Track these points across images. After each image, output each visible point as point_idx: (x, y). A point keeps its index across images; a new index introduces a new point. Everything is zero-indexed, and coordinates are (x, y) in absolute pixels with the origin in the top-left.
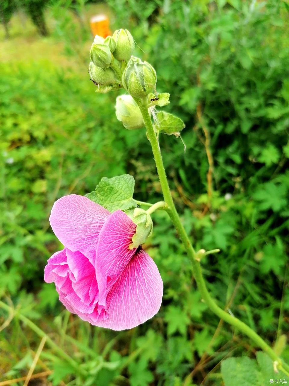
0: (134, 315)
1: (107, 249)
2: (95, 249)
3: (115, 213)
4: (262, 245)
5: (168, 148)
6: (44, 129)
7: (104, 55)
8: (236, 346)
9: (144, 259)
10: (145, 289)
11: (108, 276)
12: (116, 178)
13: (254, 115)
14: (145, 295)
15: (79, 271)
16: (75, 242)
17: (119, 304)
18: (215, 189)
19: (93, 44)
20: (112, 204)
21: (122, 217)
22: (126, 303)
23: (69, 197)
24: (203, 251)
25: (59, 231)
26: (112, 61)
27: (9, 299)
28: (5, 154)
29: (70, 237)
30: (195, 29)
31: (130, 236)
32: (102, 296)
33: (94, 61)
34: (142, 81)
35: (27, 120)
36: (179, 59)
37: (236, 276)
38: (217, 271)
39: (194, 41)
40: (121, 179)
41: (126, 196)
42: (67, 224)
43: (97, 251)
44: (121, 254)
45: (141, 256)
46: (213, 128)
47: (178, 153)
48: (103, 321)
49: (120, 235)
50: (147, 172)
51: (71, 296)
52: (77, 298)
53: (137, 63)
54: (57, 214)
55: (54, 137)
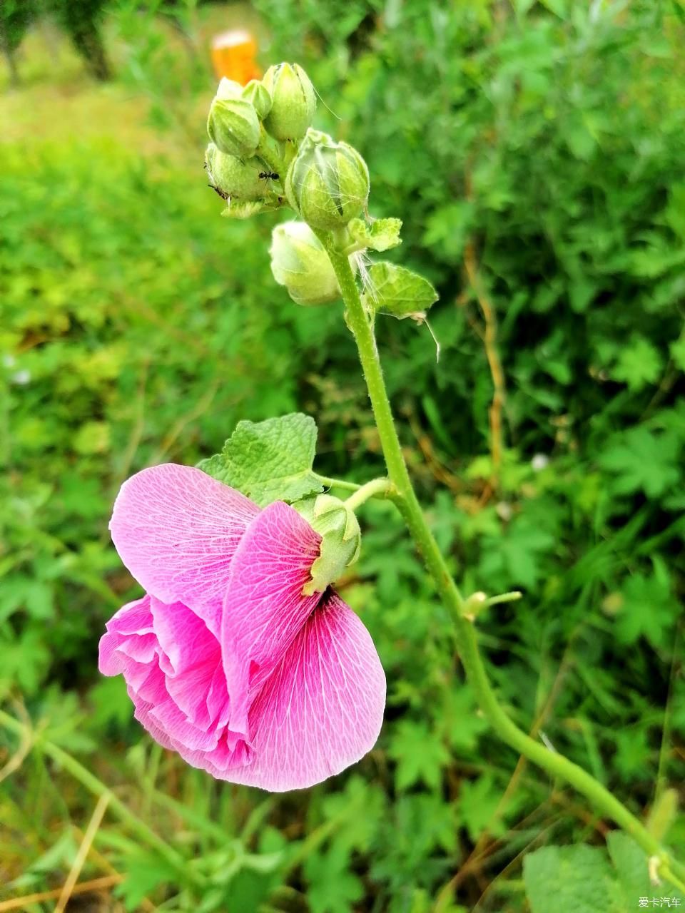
0: (316, 754)
1: (250, 597)
2: (221, 596)
3: (269, 509)
4: (621, 576)
5: (396, 346)
6: (103, 302)
7: (241, 128)
8: (557, 815)
9: (340, 619)
10: (343, 691)
11: (253, 662)
12: (271, 423)
13: (601, 268)
14: (342, 706)
15: (182, 651)
16: (172, 580)
17: (280, 728)
18: (509, 443)
19: (216, 98)
20: (262, 484)
21: (286, 519)
22: (295, 726)
23: (160, 470)
24: (480, 597)
25: (132, 553)
26: (260, 139)
27: (19, 705)
28: (10, 362)
29: (159, 568)
30: (460, 64)
31: (305, 563)
32: (237, 710)
33: (218, 139)
34: (334, 189)
35: (61, 280)
36: (422, 135)
37: (558, 650)
38: (515, 638)
39: (458, 92)
40: (284, 423)
41: (296, 465)
42: (153, 535)
43: (225, 600)
44: (284, 607)
45: (332, 611)
46: (502, 301)
47: (421, 359)
48: (240, 770)
49: (280, 562)
50: (347, 403)
51: (163, 709)
52: (177, 715)
53: (321, 145)
54: (129, 513)
55: (128, 320)
